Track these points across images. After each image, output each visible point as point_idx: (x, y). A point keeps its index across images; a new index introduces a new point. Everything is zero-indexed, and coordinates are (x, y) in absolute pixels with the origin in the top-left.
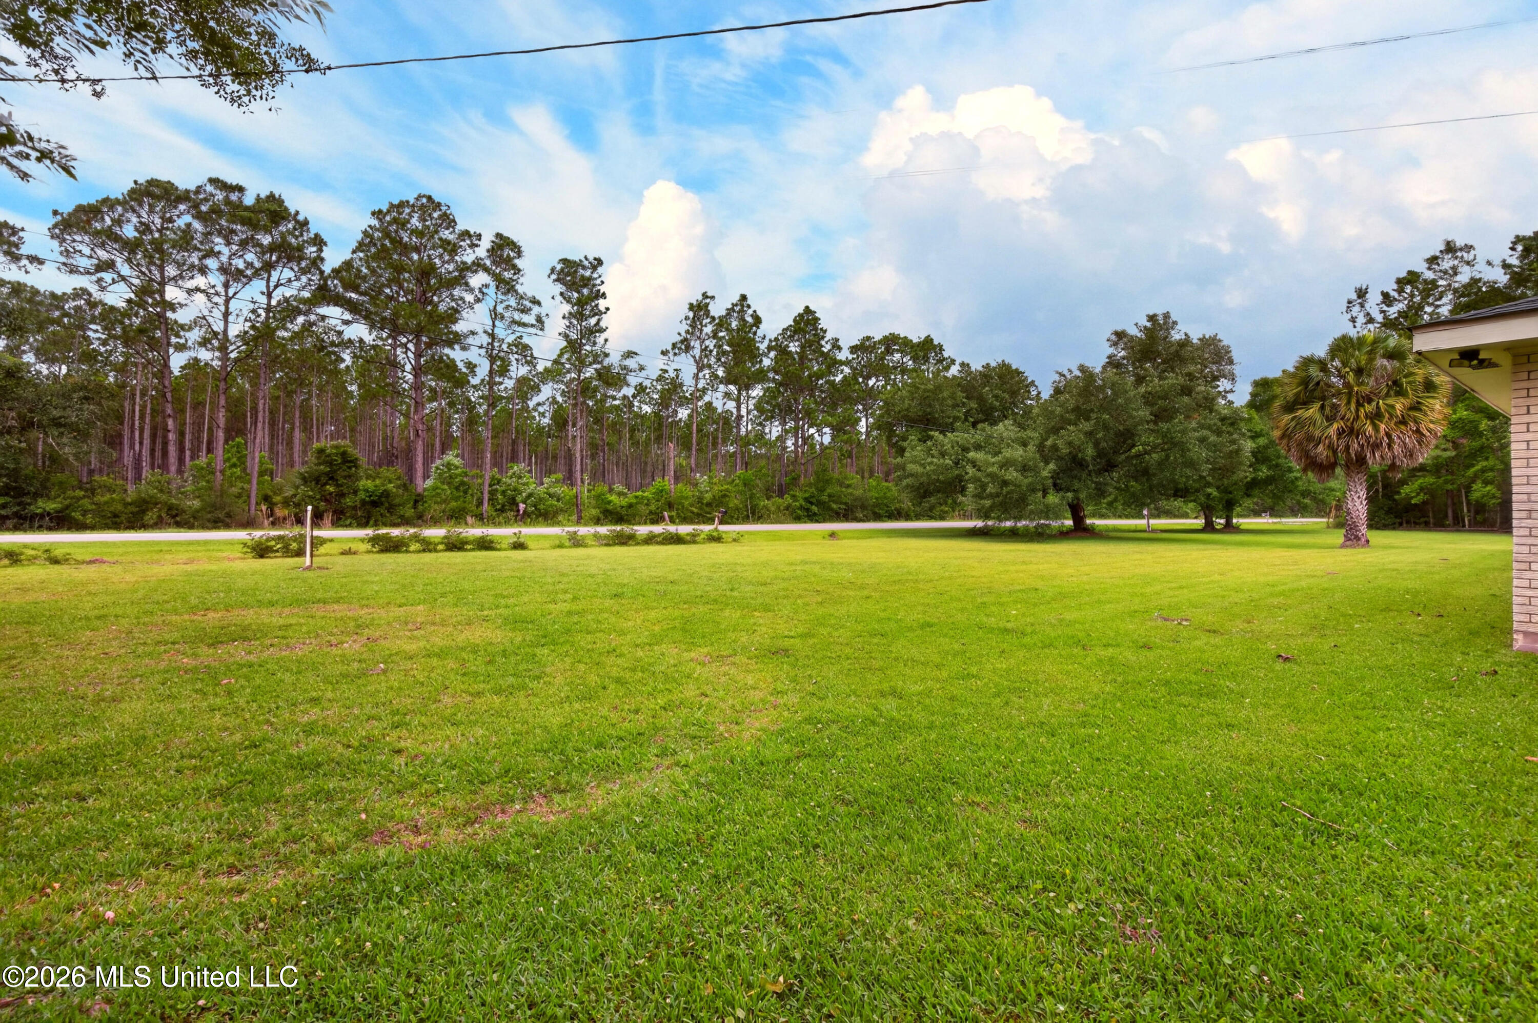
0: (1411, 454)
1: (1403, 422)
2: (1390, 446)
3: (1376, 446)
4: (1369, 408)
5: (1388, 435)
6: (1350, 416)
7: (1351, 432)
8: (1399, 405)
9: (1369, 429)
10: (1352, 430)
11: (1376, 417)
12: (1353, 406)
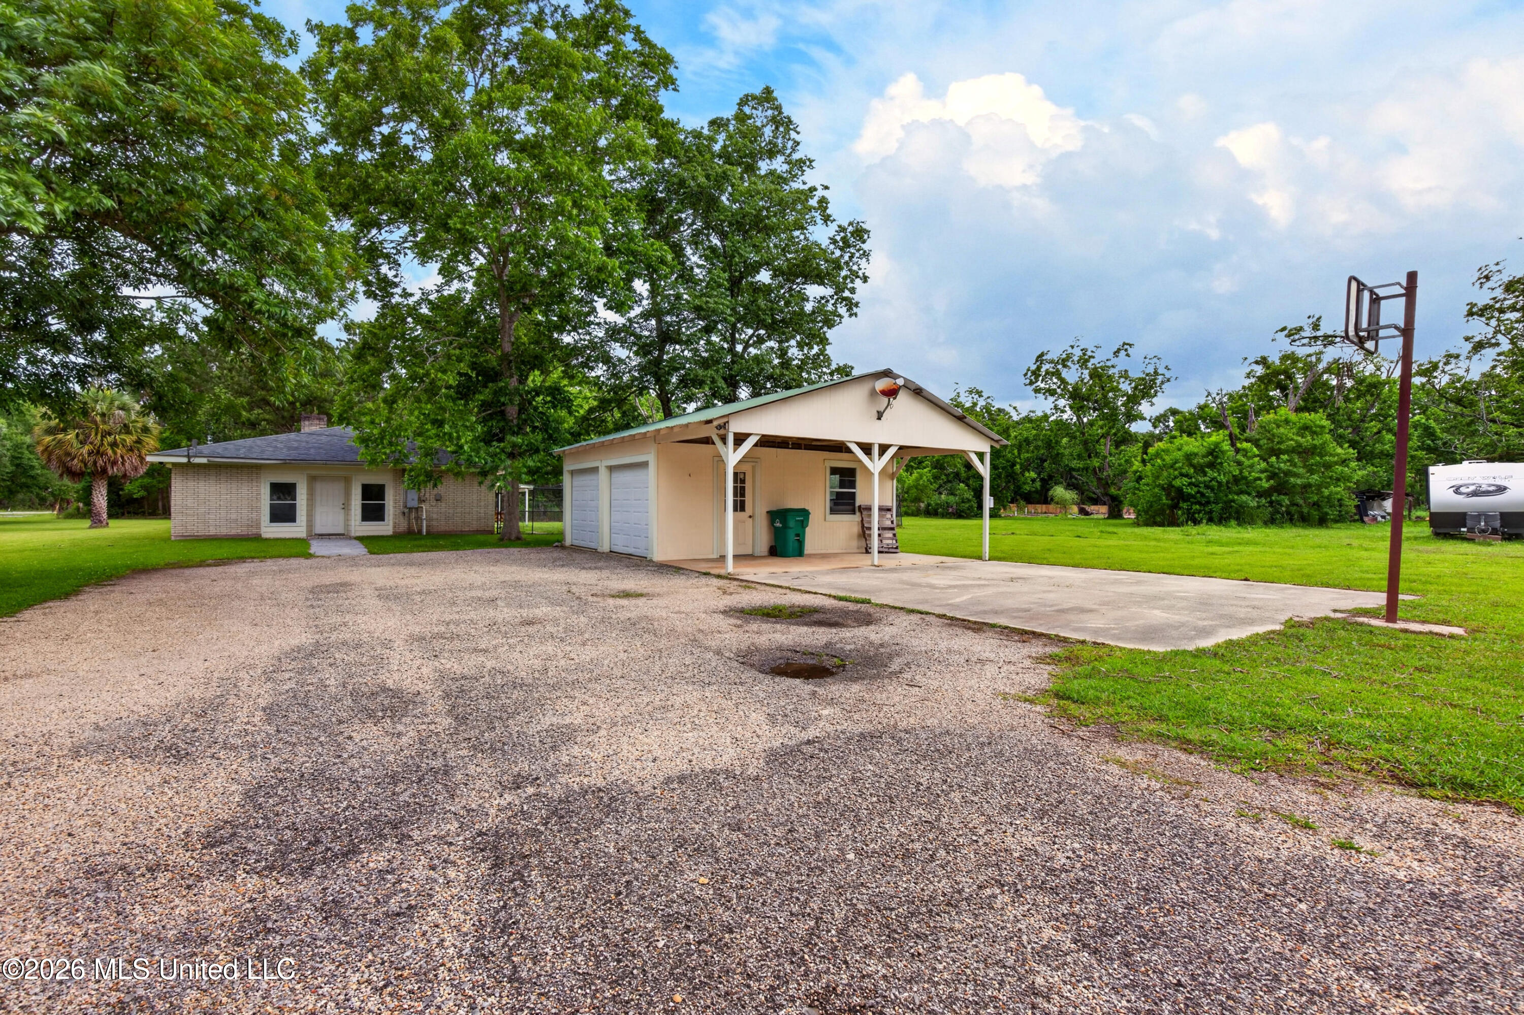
0: (136, 469)
1: (131, 450)
2: (123, 464)
3: (114, 463)
4: (110, 439)
5: (122, 457)
6: (98, 442)
7: (99, 453)
8: (129, 439)
9: (110, 452)
10: (98, 452)
11: (114, 445)
12: (99, 438)
